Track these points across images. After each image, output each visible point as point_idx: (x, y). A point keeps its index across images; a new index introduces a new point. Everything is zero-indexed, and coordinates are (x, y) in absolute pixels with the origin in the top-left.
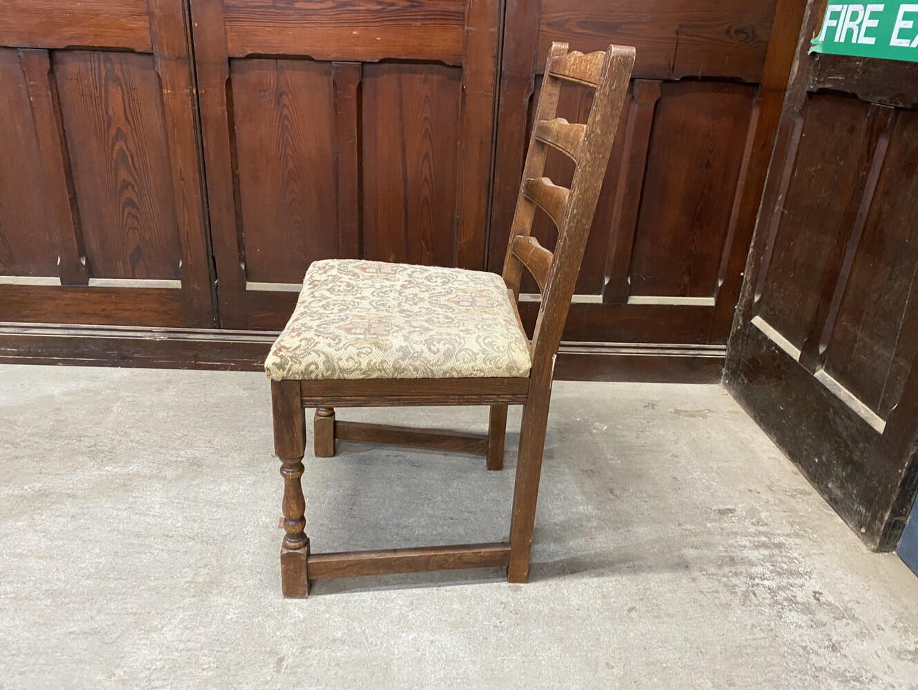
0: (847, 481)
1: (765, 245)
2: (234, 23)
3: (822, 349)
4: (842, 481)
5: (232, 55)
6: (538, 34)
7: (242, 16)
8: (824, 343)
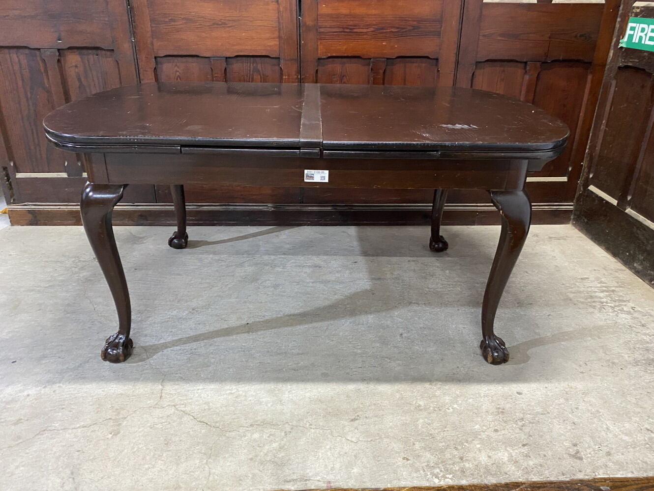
0: (644, 261)
1: (595, 148)
2: (322, 41)
3: (629, 198)
4: (642, 262)
5: (320, 57)
6: (478, 41)
7: (327, 37)
8: (630, 195)
